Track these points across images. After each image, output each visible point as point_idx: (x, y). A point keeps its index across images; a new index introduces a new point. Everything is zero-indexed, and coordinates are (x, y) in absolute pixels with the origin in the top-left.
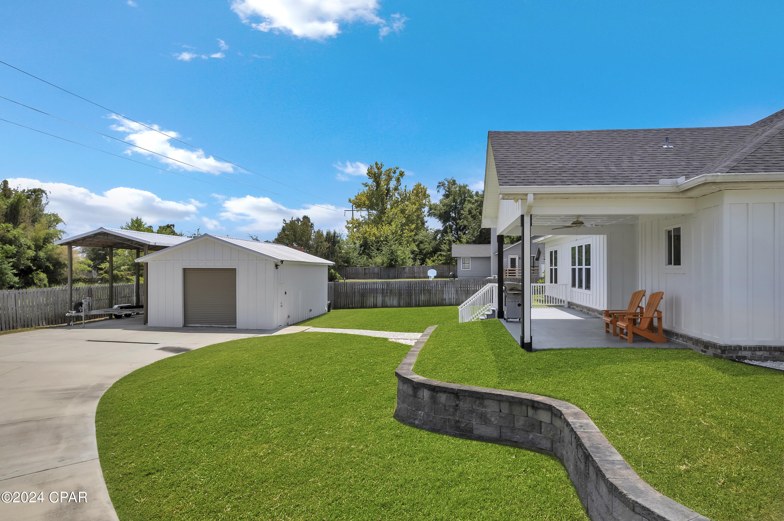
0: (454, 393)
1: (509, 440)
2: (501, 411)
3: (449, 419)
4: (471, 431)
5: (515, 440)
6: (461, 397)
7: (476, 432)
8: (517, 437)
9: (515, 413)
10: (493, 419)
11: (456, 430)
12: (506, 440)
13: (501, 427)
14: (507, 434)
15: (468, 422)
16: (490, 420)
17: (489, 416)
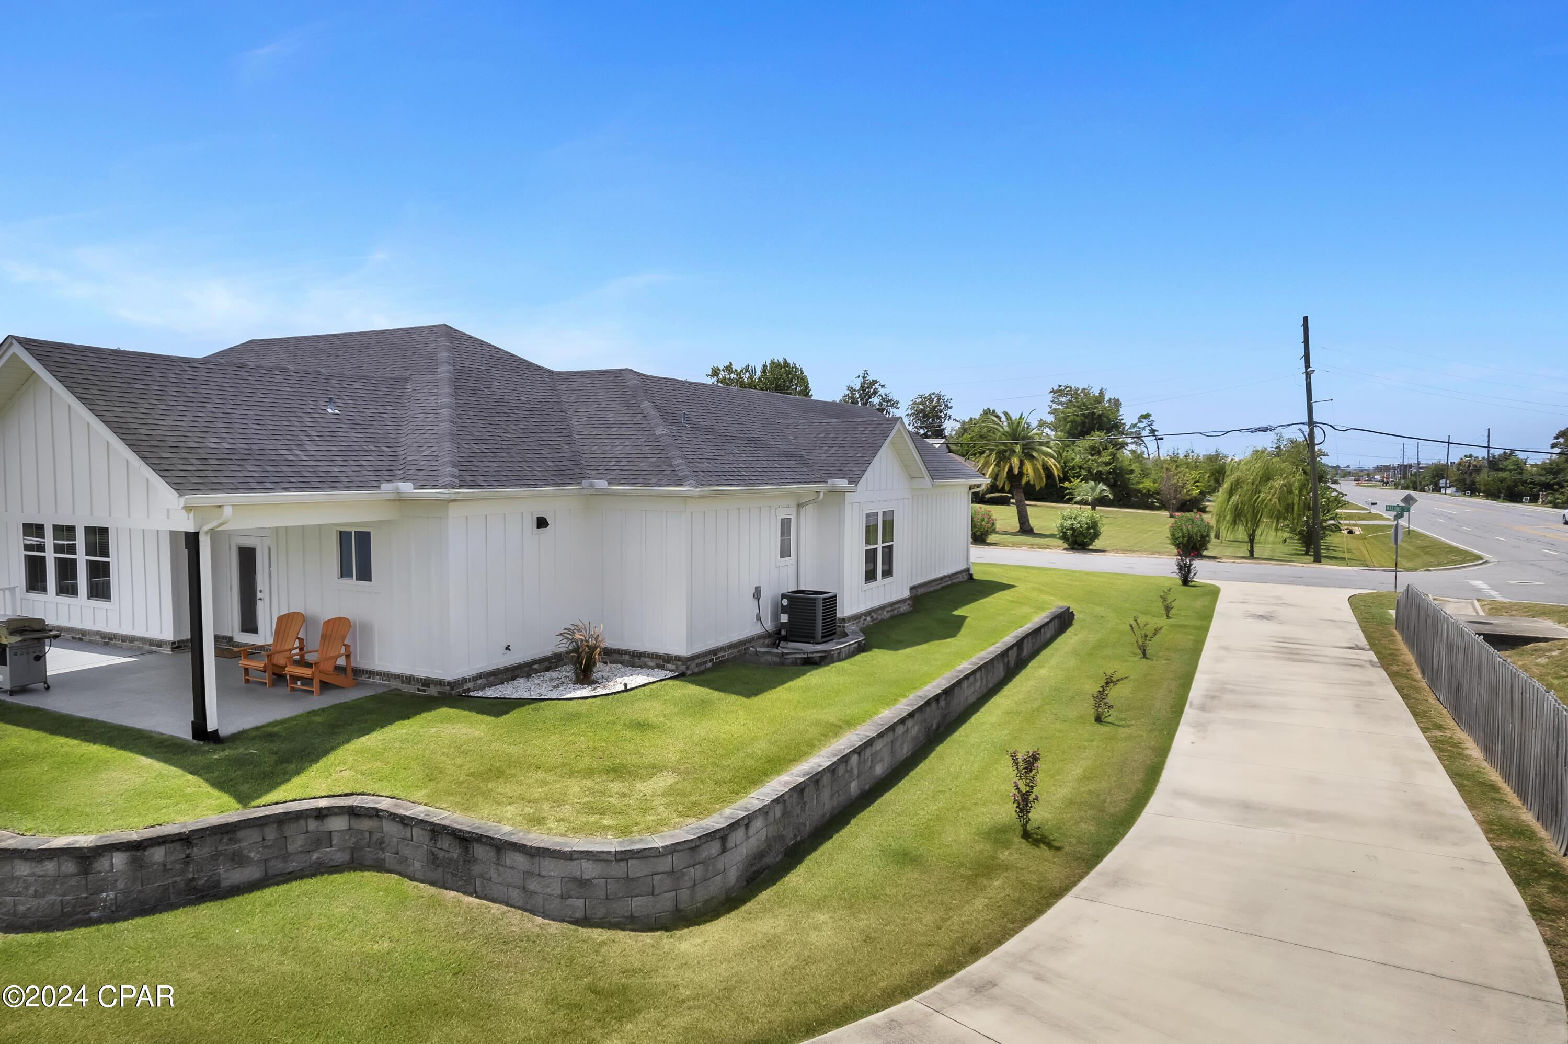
0: (182, 839)
1: (280, 875)
2: (264, 839)
3: (175, 882)
4: (217, 884)
5: (290, 869)
6: (195, 841)
7: (225, 883)
8: (293, 866)
9: (287, 834)
10: (252, 855)
11: (188, 895)
12: (276, 875)
13: (265, 861)
14: (277, 866)
15: (211, 873)
16: (248, 857)
17: (245, 852)
